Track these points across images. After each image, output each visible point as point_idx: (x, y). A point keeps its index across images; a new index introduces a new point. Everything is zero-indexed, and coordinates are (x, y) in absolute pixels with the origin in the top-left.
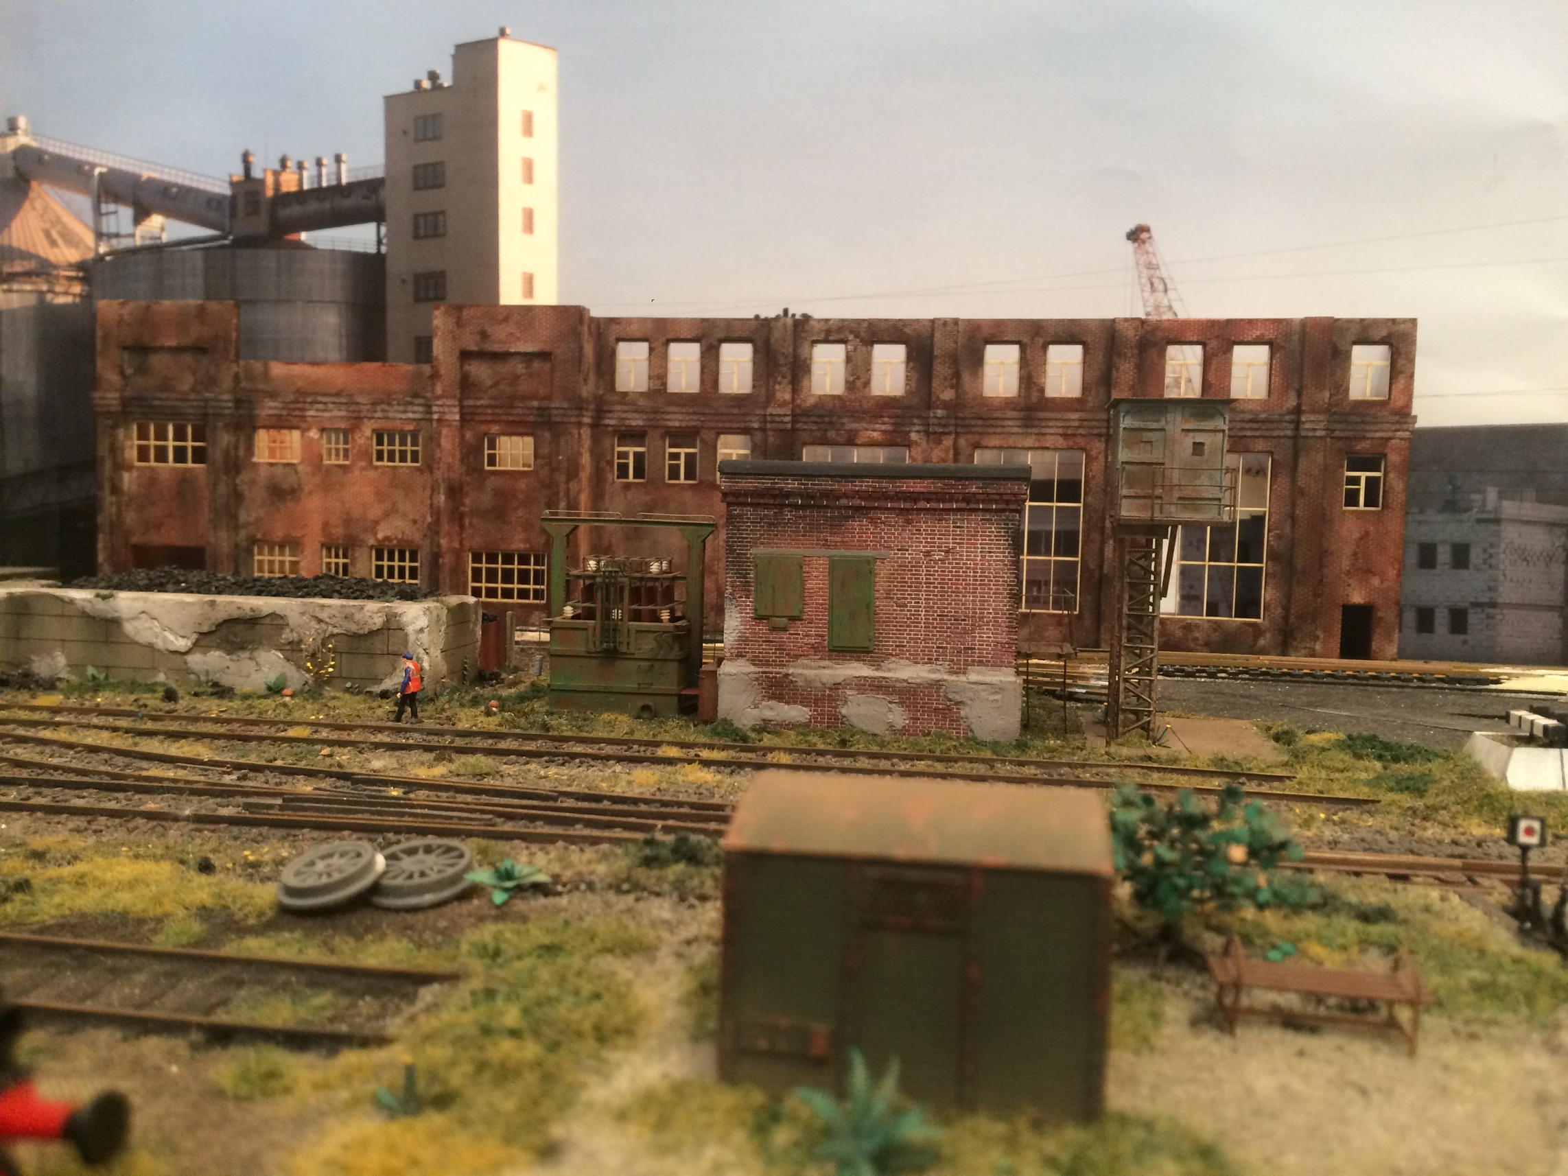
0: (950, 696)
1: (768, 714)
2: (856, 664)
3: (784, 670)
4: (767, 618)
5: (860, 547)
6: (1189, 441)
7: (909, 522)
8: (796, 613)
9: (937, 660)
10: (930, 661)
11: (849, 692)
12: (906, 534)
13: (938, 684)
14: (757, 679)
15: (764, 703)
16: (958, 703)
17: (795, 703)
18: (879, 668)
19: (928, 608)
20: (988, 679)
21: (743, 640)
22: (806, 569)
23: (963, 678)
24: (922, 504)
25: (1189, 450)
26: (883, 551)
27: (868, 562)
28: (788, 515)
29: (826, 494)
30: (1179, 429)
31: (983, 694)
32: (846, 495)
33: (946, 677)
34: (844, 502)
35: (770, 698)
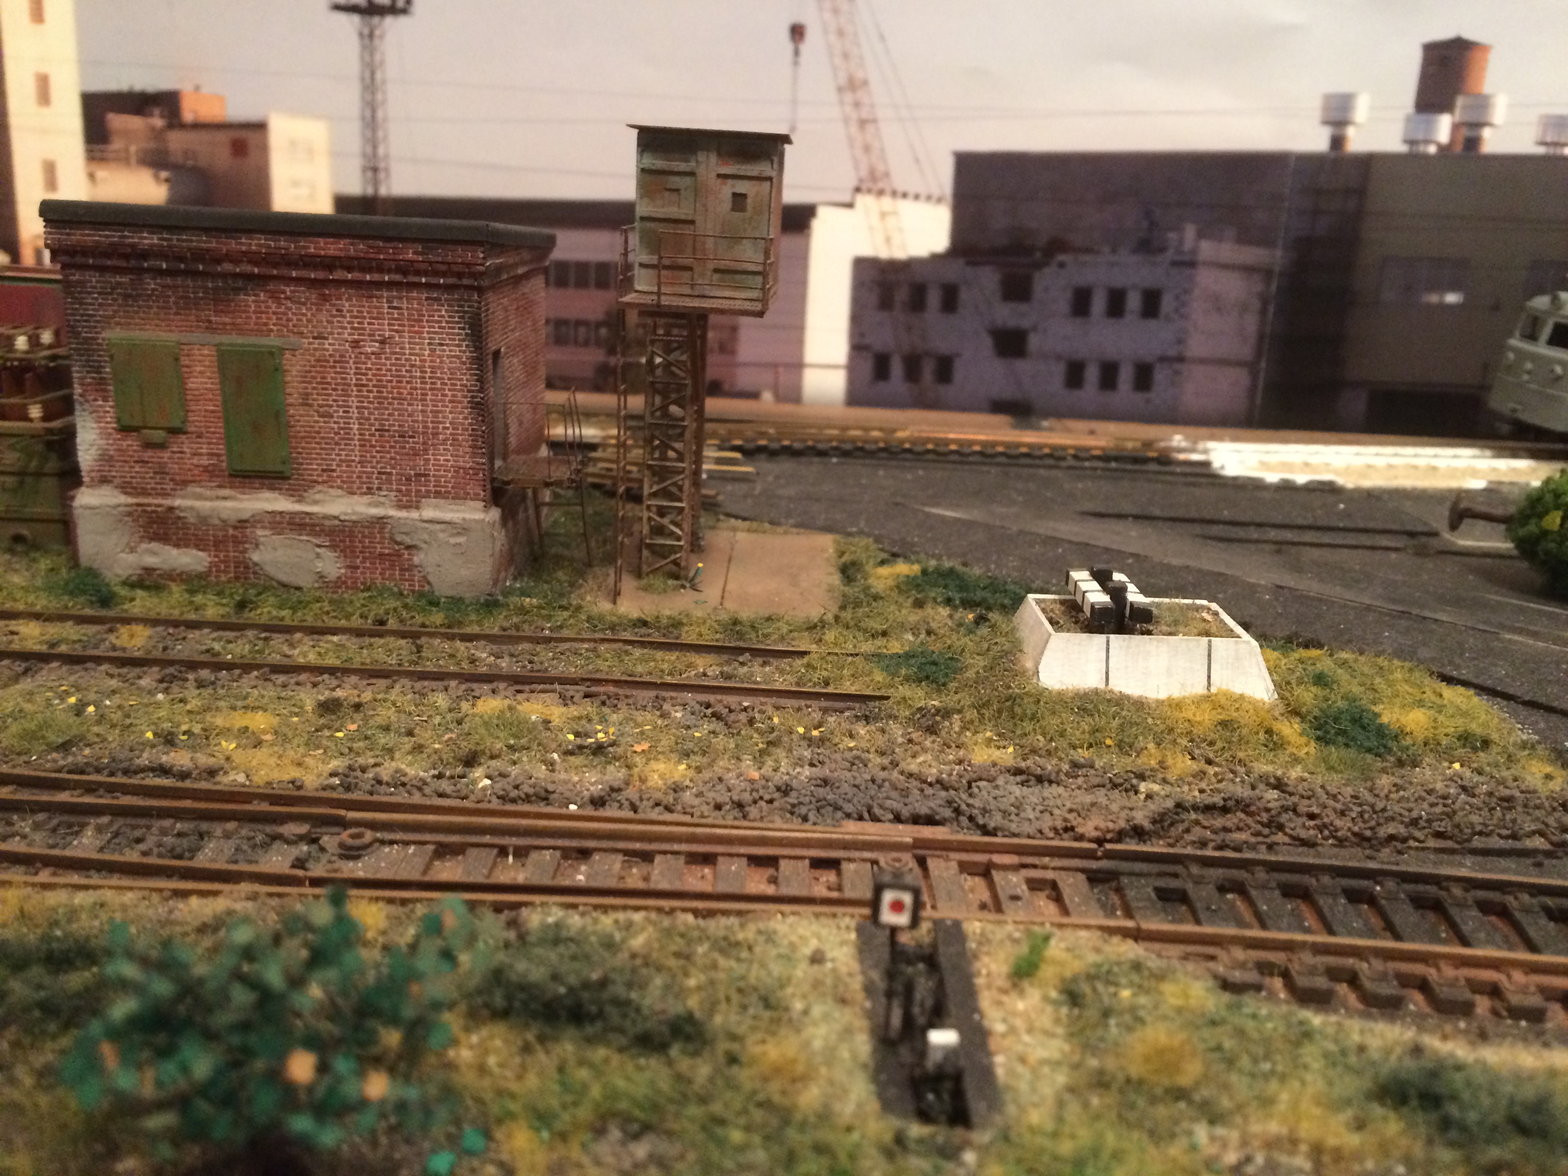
0: (399, 538)
1: (151, 561)
2: (267, 494)
3: (168, 502)
4: (136, 429)
5: (259, 332)
6: (727, 190)
7: (325, 298)
8: (176, 423)
9: (379, 489)
10: (369, 491)
11: (260, 532)
12: (323, 316)
13: (381, 521)
14: (129, 514)
15: (144, 546)
16: (409, 547)
17: (187, 546)
18: (301, 500)
19: (361, 419)
20: (448, 516)
21: (105, 459)
22: (185, 361)
23: (414, 514)
24: (339, 274)
25: (727, 205)
26: (293, 339)
27: (271, 354)
28: (151, 284)
29: (199, 255)
30: (714, 175)
31: (441, 535)
32: (230, 257)
33: (392, 512)
34: (228, 267)
35: (152, 539)
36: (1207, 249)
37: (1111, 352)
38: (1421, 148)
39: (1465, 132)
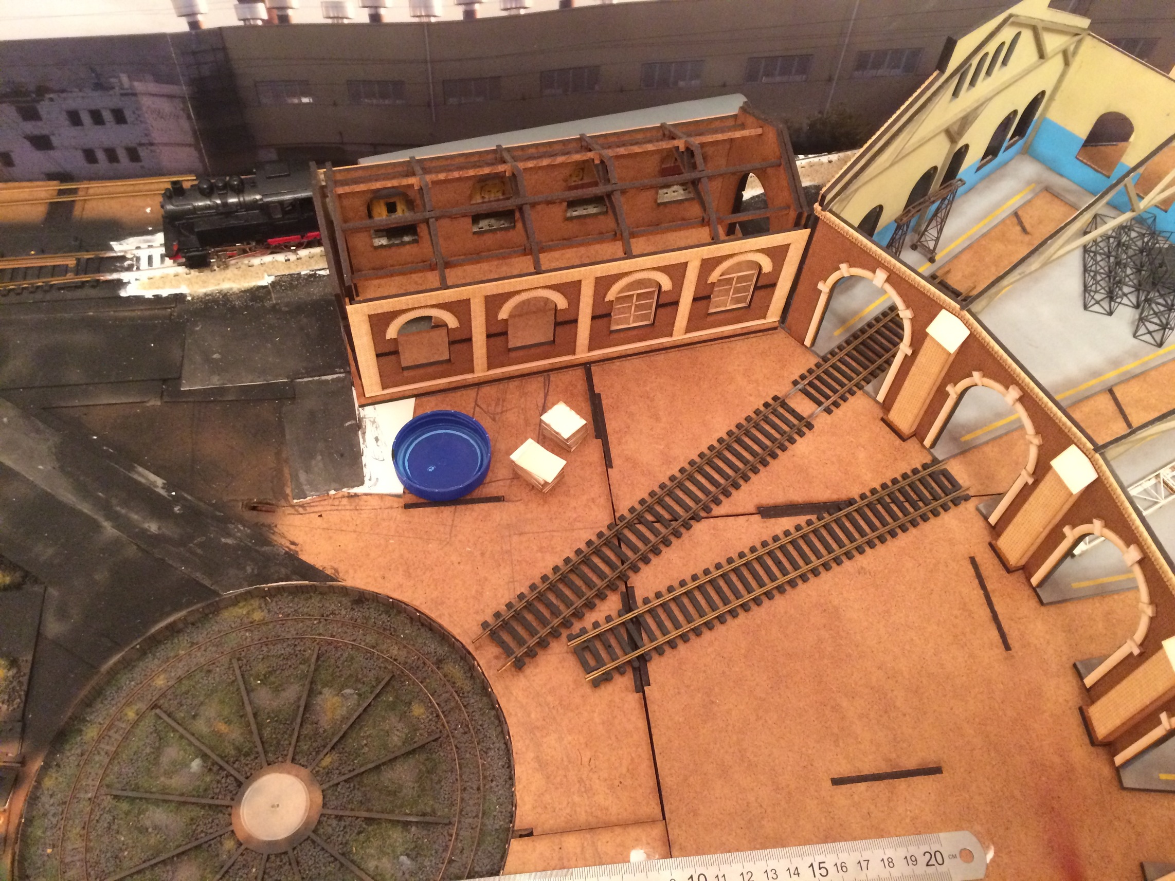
36: (139, 86)
37: (107, 144)
38: (252, 22)
39: (276, 13)
